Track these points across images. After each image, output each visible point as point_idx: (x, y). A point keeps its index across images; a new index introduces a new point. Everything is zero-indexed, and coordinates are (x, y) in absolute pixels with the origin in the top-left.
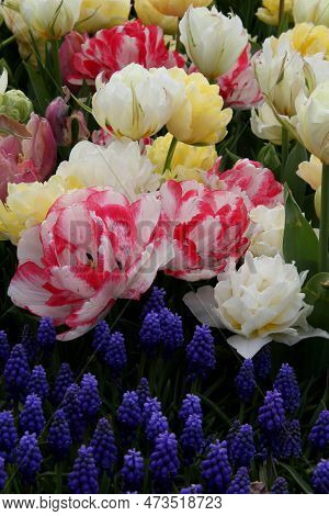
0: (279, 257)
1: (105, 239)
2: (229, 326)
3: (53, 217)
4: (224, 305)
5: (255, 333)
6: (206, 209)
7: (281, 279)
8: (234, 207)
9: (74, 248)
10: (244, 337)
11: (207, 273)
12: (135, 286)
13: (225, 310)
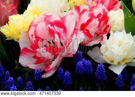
0: (124, 31)
1: (56, 35)
2: (109, 62)
3: (32, 29)
4: (105, 54)
5: (119, 63)
6: (92, 16)
7: (127, 41)
8: (102, 14)
9: (43, 40)
10: (115, 65)
11: (96, 42)
12: (70, 52)
13: (106, 56)
